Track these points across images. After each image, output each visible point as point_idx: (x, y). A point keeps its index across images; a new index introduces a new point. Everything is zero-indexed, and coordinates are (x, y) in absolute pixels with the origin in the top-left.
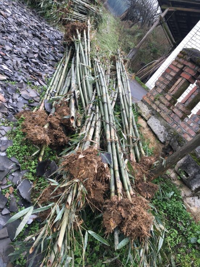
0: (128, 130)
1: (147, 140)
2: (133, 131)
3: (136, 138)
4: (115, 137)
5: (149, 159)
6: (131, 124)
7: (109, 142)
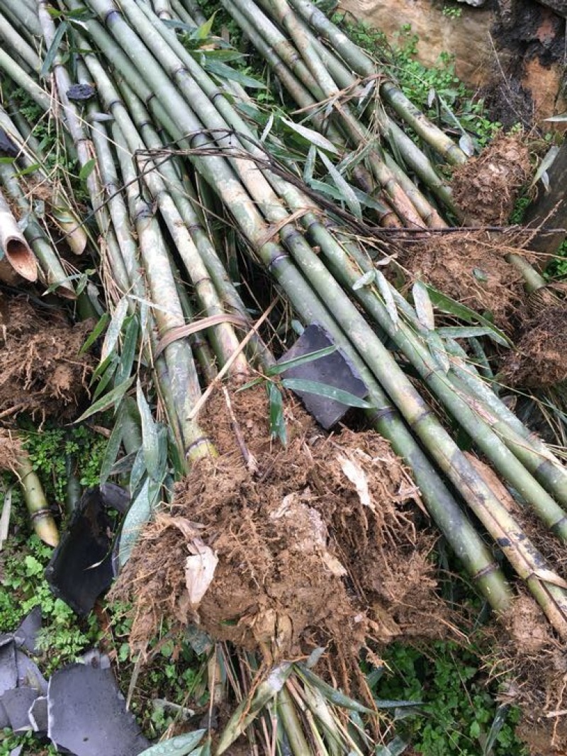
0: (300, 66)
1: (397, 33)
2: (325, 53)
3: (363, 85)
4: (279, 196)
5: (497, 164)
6: (292, 23)
7: (271, 250)
